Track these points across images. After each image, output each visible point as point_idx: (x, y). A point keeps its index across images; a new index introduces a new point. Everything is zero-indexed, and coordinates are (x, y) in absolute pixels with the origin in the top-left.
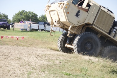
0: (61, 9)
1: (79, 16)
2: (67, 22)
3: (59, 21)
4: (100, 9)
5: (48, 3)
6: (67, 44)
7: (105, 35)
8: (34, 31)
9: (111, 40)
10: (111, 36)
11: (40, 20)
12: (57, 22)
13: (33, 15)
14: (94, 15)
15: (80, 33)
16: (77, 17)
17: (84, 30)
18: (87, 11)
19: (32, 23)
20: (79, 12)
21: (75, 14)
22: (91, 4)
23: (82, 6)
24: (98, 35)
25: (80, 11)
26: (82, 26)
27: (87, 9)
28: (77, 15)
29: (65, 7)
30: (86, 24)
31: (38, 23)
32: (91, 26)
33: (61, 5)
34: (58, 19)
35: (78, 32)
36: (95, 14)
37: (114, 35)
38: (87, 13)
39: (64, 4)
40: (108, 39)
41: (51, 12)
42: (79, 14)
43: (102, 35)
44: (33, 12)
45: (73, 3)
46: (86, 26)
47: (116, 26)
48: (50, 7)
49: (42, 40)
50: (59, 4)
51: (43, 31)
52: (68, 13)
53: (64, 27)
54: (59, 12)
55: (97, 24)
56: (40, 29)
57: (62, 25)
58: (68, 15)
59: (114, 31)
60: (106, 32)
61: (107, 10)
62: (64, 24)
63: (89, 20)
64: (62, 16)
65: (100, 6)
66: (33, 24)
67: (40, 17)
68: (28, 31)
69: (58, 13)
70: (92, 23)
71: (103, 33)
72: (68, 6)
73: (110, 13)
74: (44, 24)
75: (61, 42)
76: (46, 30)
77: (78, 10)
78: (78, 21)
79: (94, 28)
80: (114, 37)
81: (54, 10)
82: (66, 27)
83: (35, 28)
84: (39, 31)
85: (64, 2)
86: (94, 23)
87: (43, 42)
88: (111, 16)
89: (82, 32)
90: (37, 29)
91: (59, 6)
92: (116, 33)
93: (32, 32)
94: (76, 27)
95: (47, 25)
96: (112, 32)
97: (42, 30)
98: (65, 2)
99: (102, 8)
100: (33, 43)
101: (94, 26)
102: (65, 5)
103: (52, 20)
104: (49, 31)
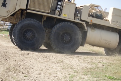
1: (6, 6)
20: (5, 1)
21: (2, 5)
35: (17, 21)
37: (59, 13)
42: (6, 3)
47: (59, 2)
55: (33, 7)
59: (59, 8)
60: (48, 13)
63: (20, 6)
70: (25, 8)
78: (7, 12)
80: (59, 15)
86: (28, 7)
92: (61, 10)
94: (7, 18)
101: (28, 11)
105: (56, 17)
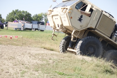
0: (64, 14)
1: (81, 21)
2: (70, 26)
3: (62, 25)
4: (102, 13)
5: (50, 7)
6: (69, 48)
7: (107, 39)
8: (28, 30)
9: (112, 44)
10: (112, 39)
11: (33, 19)
12: (60, 26)
13: (26, 15)
14: (96, 20)
15: (82, 37)
16: (80, 22)
17: (86, 34)
18: (90, 16)
19: (25, 22)
20: (81, 17)
21: (78, 19)
22: (93, 9)
23: (85, 11)
24: (100, 39)
25: (83, 16)
26: (85, 30)
27: (89, 14)
28: (80, 20)
29: (68, 12)
30: (88, 29)
31: (32, 22)
32: (93, 30)
33: (65, 10)
34: (61, 24)
35: (80, 36)
36: (97, 18)
37: (116, 39)
38: (90, 18)
39: (67, 9)
40: (110, 43)
41: (53, 17)
42: (82, 19)
43: (104, 39)
44: (27, 12)
45: (76, 8)
46: (89, 31)
48: (52, 11)
49: (35, 40)
50: (62, 9)
51: (37, 30)
52: (71, 18)
53: (67, 31)
54: (62, 16)
55: (99, 29)
56: (34, 29)
57: (65, 30)
58: (71, 19)
59: (116, 35)
60: (108, 37)
61: (109, 15)
62: (67, 29)
63: (91, 25)
64: (65, 20)
65: (102, 11)
67: (33, 17)
68: (22, 31)
69: (61, 18)
70: (94, 28)
71: (105, 37)
72: (71, 11)
73: (111, 18)
74: (37, 24)
75: (63, 46)
76: (40, 29)
77: (81, 15)
78: (81, 26)
79: (96, 32)
80: (115, 41)
81: (57, 15)
82: (69, 31)
83: (29, 28)
84: (32, 30)
85: (67, 7)
86: (97, 28)
87: (37, 42)
88: (112, 20)
89: (84, 36)
90: (31, 28)
91: (63, 11)
93: (26, 32)
94: (79, 31)
96: (113, 36)
97: (36, 29)
98: (69, 7)
99: (104, 13)
100: (27, 42)
101: (96, 31)
102: (69, 10)
103: (54, 24)
104: (43, 31)
105: (112, 42)
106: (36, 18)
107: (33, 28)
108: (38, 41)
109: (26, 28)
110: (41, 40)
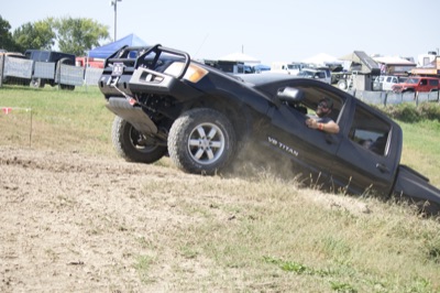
31: (29, 53)
49: (53, 122)
51: (47, 86)
56: (36, 79)
66: (11, 58)
67: (18, 33)
74: (51, 60)
76: (63, 81)
83: (21, 75)
84: (31, 84)
87: (59, 130)
90: (29, 76)
93: (10, 92)
95: (65, 62)
97: (44, 82)
104: (71, 87)
106: (27, 36)
107: (36, 75)
108: (64, 127)
109: (8, 77)
110: (72, 125)
